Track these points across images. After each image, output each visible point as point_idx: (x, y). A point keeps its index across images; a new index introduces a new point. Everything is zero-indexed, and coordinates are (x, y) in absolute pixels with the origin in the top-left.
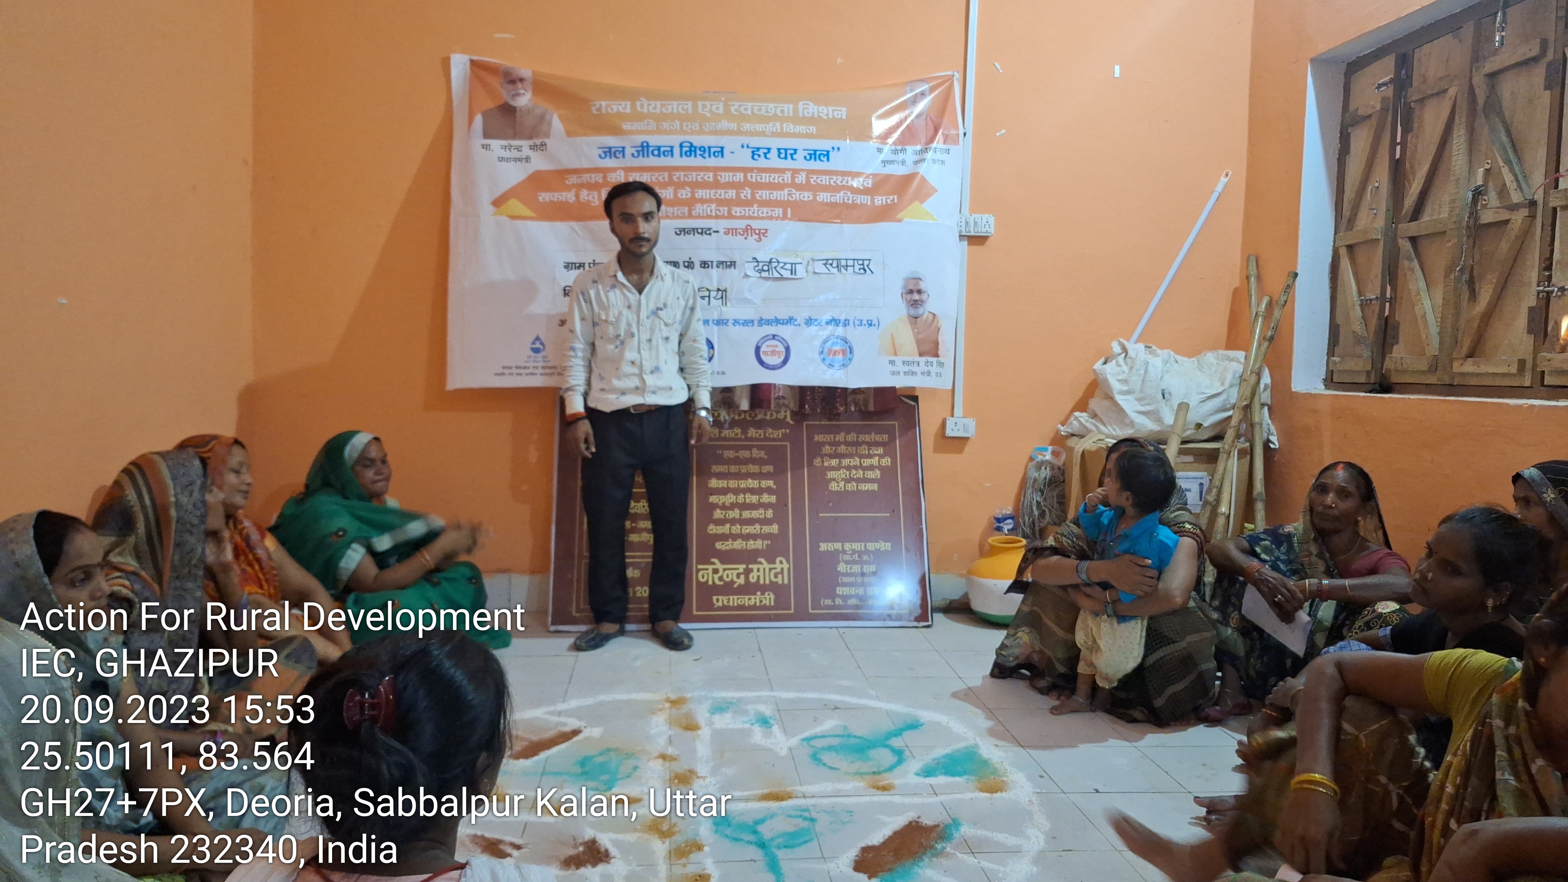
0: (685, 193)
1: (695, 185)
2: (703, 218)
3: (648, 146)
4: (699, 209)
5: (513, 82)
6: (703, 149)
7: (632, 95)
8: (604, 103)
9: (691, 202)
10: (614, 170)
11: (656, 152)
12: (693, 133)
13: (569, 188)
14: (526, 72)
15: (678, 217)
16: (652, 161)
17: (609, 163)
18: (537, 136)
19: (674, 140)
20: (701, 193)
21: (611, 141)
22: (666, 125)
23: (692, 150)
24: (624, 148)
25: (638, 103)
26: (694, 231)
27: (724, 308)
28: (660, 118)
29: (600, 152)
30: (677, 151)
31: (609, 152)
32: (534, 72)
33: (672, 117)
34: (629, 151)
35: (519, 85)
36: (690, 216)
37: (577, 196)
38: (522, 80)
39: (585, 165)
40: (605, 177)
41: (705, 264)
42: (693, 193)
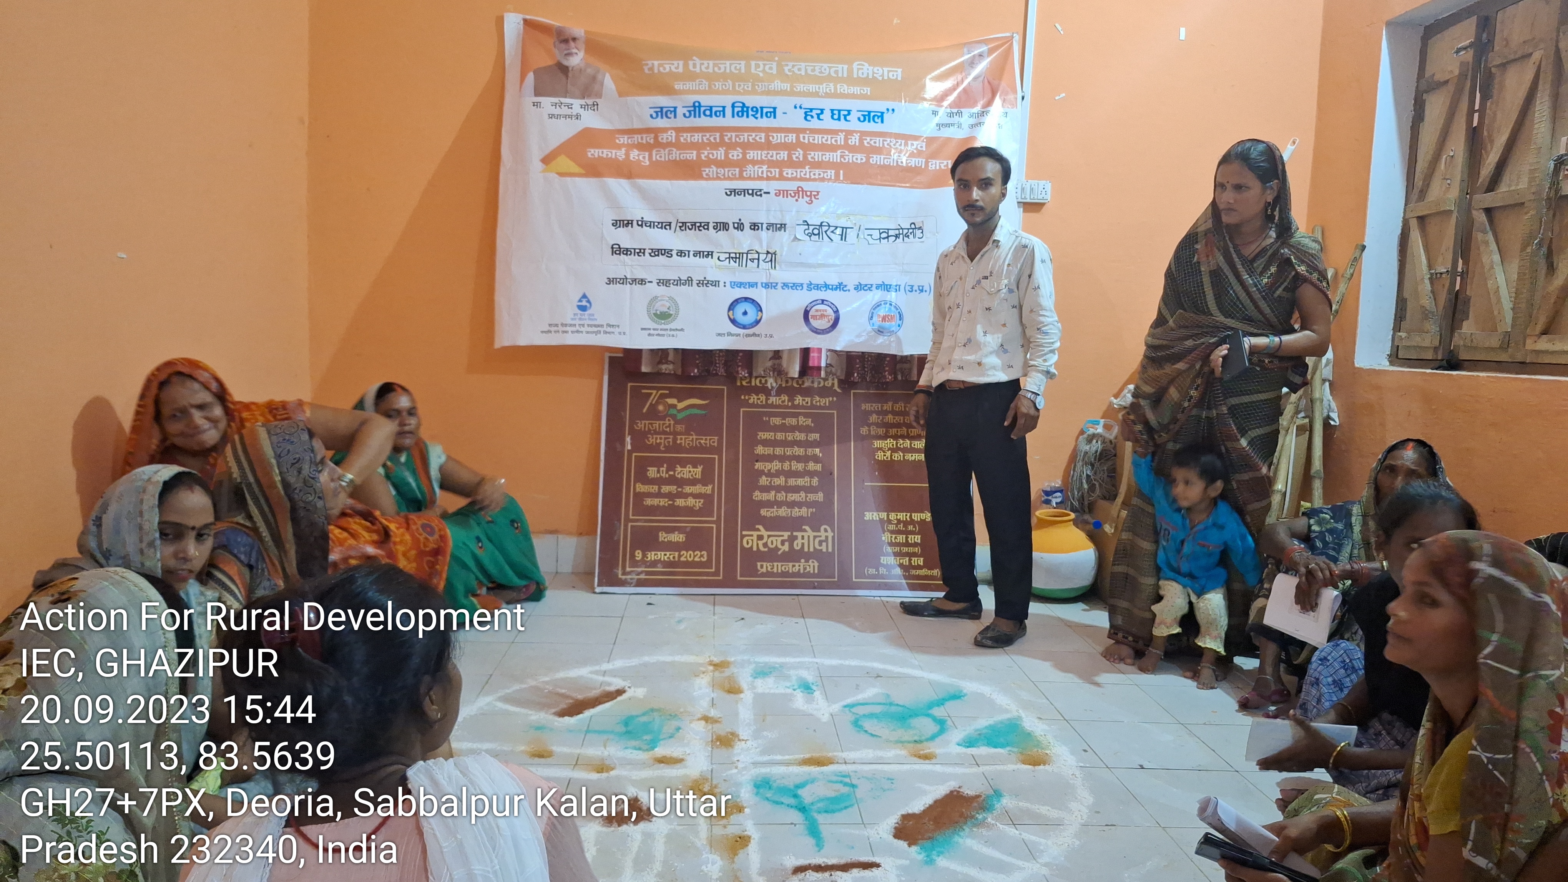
0: (736, 154)
1: (746, 146)
2: (754, 179)
3: (700, 106)
4: (750, 170)
5: (566, 41)
6: (755, 109)
7: (685, 55)
8: (656, 63)
9: (742, 164)
10: (665, 130)
11: (708, 113)
12: (746, 93)
13: (619, 147)
14: (578, 31)
15: (729, 179)
16: (704, 121)
17: (661, 123)
18: (589, 96)
19: (727, 100)
20: (752, 155)
21: (663, 101)
22: (718, 85)
23: (743, 110)
24: (675, 108)
25: (691, 63)
26: (745, 192)
27: (773, 271)
28: (712, 78)
29: (652, 111)
30: (729, 111)
31: (661, 112)
32: (586, 32)
33: (724, 77)
34: (680, 111)
35: (572, 44)
36: (741, 178)
37: (627, 155)
38: (574, 39)
39: (637, 125)
40: (656, 138)
41: (755, 226)
42: (744, 154)
